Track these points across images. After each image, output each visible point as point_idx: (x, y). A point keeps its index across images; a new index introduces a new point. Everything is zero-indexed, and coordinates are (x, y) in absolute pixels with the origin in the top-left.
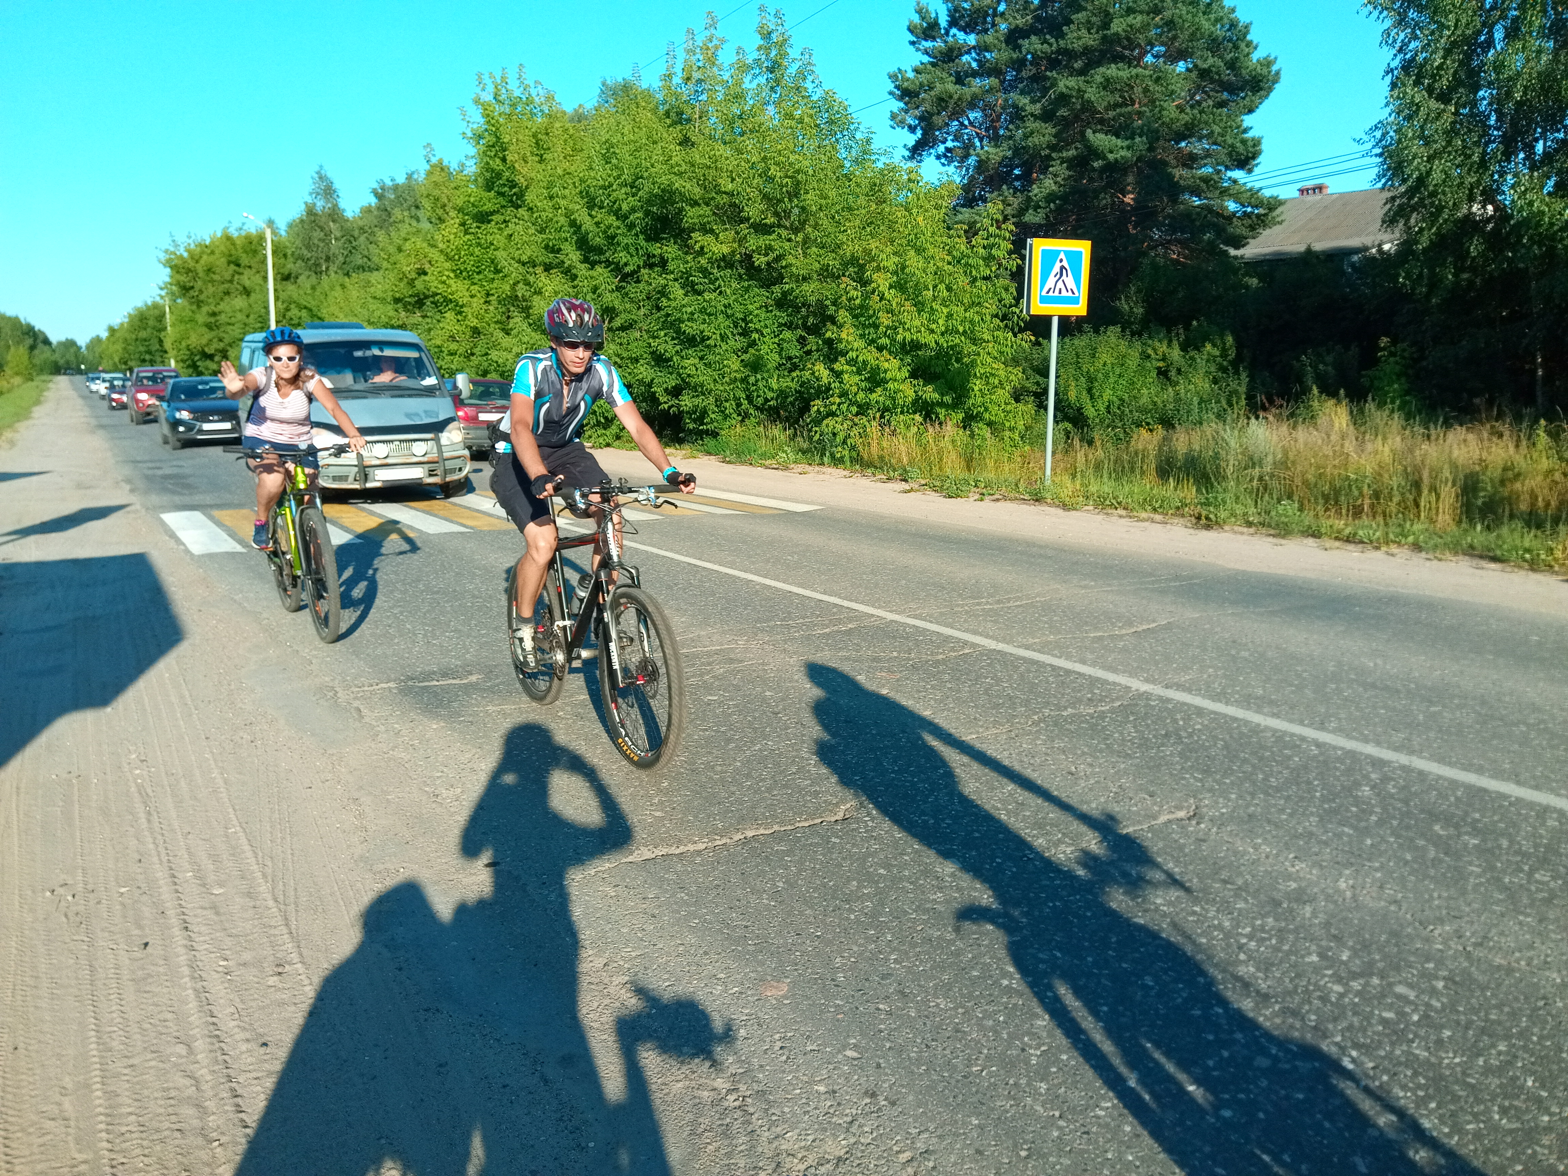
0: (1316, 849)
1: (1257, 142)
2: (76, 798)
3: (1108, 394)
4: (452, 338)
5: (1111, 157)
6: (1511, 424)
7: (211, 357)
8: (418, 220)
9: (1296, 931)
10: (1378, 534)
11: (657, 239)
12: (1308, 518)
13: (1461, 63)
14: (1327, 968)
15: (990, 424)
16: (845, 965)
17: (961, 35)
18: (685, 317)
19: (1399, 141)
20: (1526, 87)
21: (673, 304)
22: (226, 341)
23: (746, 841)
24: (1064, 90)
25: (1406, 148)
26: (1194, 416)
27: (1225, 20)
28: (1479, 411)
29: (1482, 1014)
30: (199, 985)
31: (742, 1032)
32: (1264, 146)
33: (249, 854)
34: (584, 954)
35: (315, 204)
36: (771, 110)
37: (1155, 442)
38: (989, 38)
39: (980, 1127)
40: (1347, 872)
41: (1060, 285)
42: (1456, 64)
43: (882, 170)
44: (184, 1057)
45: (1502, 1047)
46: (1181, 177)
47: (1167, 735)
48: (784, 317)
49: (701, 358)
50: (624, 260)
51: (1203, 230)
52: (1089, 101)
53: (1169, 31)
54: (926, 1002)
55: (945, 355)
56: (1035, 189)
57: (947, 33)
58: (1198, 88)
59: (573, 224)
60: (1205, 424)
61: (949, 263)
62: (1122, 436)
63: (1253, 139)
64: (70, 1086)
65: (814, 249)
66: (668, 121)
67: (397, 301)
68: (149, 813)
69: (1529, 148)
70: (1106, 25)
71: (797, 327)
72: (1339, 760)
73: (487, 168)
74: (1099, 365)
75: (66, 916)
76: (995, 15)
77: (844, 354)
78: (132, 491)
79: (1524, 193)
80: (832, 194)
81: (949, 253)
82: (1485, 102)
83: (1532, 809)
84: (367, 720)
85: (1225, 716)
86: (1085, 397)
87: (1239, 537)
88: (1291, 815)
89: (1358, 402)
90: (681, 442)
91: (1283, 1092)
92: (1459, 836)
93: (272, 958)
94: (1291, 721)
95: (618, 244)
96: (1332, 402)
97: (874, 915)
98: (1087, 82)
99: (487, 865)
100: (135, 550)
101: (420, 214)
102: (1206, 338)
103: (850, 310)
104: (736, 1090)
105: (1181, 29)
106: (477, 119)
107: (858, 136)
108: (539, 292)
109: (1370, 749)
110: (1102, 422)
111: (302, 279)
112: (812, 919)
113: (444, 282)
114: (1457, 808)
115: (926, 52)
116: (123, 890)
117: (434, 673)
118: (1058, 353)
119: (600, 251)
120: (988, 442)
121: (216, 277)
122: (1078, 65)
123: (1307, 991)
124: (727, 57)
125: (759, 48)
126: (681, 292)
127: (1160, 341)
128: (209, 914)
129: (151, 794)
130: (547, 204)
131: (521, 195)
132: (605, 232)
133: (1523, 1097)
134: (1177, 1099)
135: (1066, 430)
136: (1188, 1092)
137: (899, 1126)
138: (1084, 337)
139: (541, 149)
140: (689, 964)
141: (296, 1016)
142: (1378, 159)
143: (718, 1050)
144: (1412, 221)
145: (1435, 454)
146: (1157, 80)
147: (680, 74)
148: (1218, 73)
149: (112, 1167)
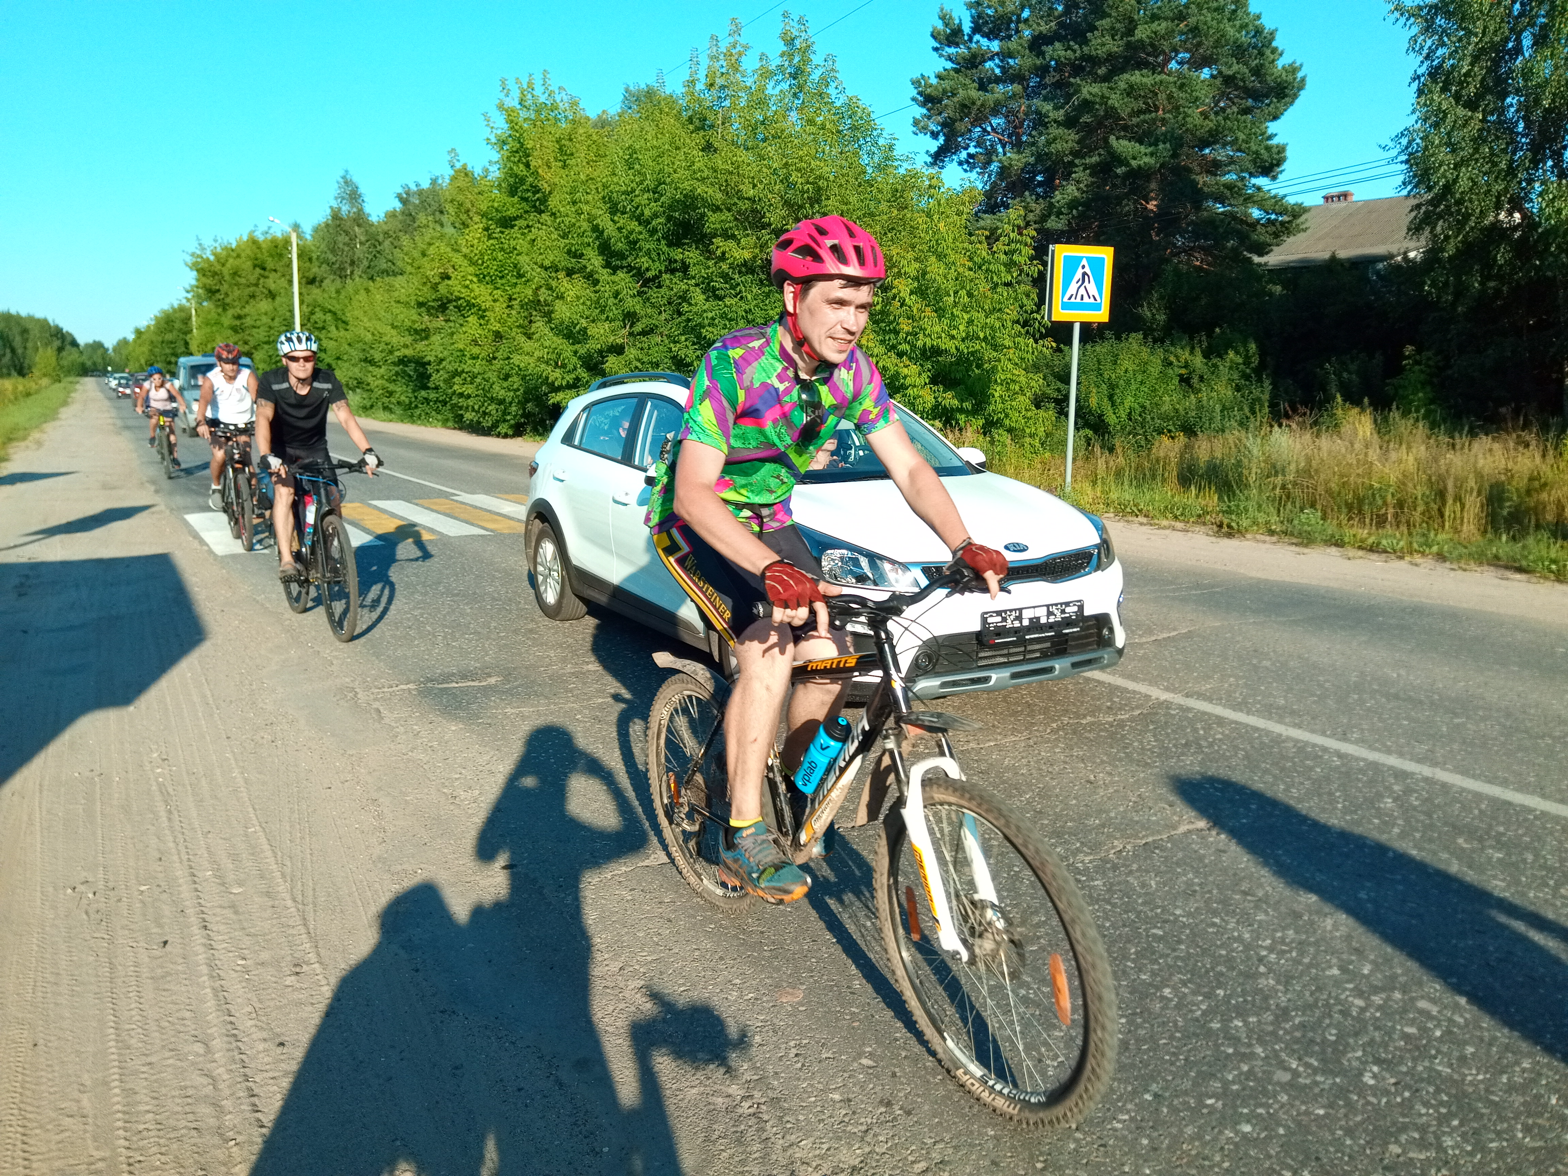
0: (1337, 861)
1: (1281, 149)
2: (98, 796)
3: (1129, 402)
4: (475, 342)
5: (1134, 163)
6: (1537, 434)
8: (442, 225)
9: (1316, 944)
10: (1402, 543)
11: (679, 244)
12: (1331, 527)
13: (1489, 70)
14: (1349, 981)
15: (1010, 430)
16: (860, 972)
17: (984, 42)
18: (706, 322)
19: (1426, 148)
20: (1554, 95)
21: (695, 309)
22: (252, 344)
24: (1088, 97)
25: (1432, 155)
26: (1217, 424)
27: (1251, 27)
28: (1505, 420)
30: (217, 984)
31: (758, 1039)
32: (1289, 153)
33: (269, 854)
34: (598, 957)
35: (340, 209)
36: (794, 116)
37: (1177, 450)
38: (1013, 44)
39: (995, 1137)
40: (1369, 884)
41: (1082, 291)
42: (1484, 71)
43: (904, 176)
44: (201, 1055)
45: (1526, 1065)
46: (1205, 183)
47: (1187, 745)
50: (646, 265)
51: (1226, 236)
52: (1113, 108)
53: (1194, 37)
55: (965, 361)
56: (1058, 196)
57: (971, 39)
58: (1223, 95)
59: (596, 229)
60: (1227, 431)
61: (970, 269)
62: (1143, 443)
63: (1278, 146)
64: (88, 1083)
66: (691, 127)
67: (420, 305)
68: (170, 812)
69: (1558, 156)
70: (1130, 32)
72: (1361, 771)
73: (511, 173)
74: (1120, 371)
75: (87, 913)
76: (1019, 21)
78: (157, 492)
79: (1552, 201)
80: (854, 199)
81: (971, 259)
82: (1512, 110)
83: (1558, 823)
84: (387, 721)
85: (1246, 726)
86: (1106, 404)
87: (1260, 545)
88: (1312, 827)
89: (1383, 410)
91: (1303, 1107)
92: (1483, 849)
93: (289, 958)
94: (1313, 731)
95: (640, 249)
96: (1356, 410)
98: (1111, 89)
99: (504, 868)
100: (166, 551)
101: (445, 219)
102: (1228, 345)
104: (751, 1097)
105: (1206, 36)
106: (501, 124)
107: (881, 142)
108: (561, 297)
109: (1393, 761)
110: (1123, 428)
111: (326, 282)
112: (827, 926)
113: (467, 287)
114: (1482, 821)
115: (949, 58)
116: (143, 888)
117: (453, 675)
118: (1079, 359)
119: (621, 256)
120: (1008, 449)
121: (243, 281)
122: (1101, 71)
123: (1327, 1005)
124: (750, 63)
125: (782, 55)
126: (702, 297)
127: (1182, 348)
128: (228, 913)
129: (172, 793)
130: (570, 209)
131: (544, 200)
132: (627, 237)
133: (1546, 1115)
134: (1196, 1112)
135: (1086, 436)
136: (1207, 1106)
137: (914, 1136)
138: (1106, 344)
139: (564, 154)
140: (704, 969)
141: (313, 1016)
142: (1404, 167)
143: (733, 1056)
144: (1439, 229)
145: (1460, 464)
146: (1182, 87)
147: (703, 80)
148: (1243, 80)
149: (130, 1165)
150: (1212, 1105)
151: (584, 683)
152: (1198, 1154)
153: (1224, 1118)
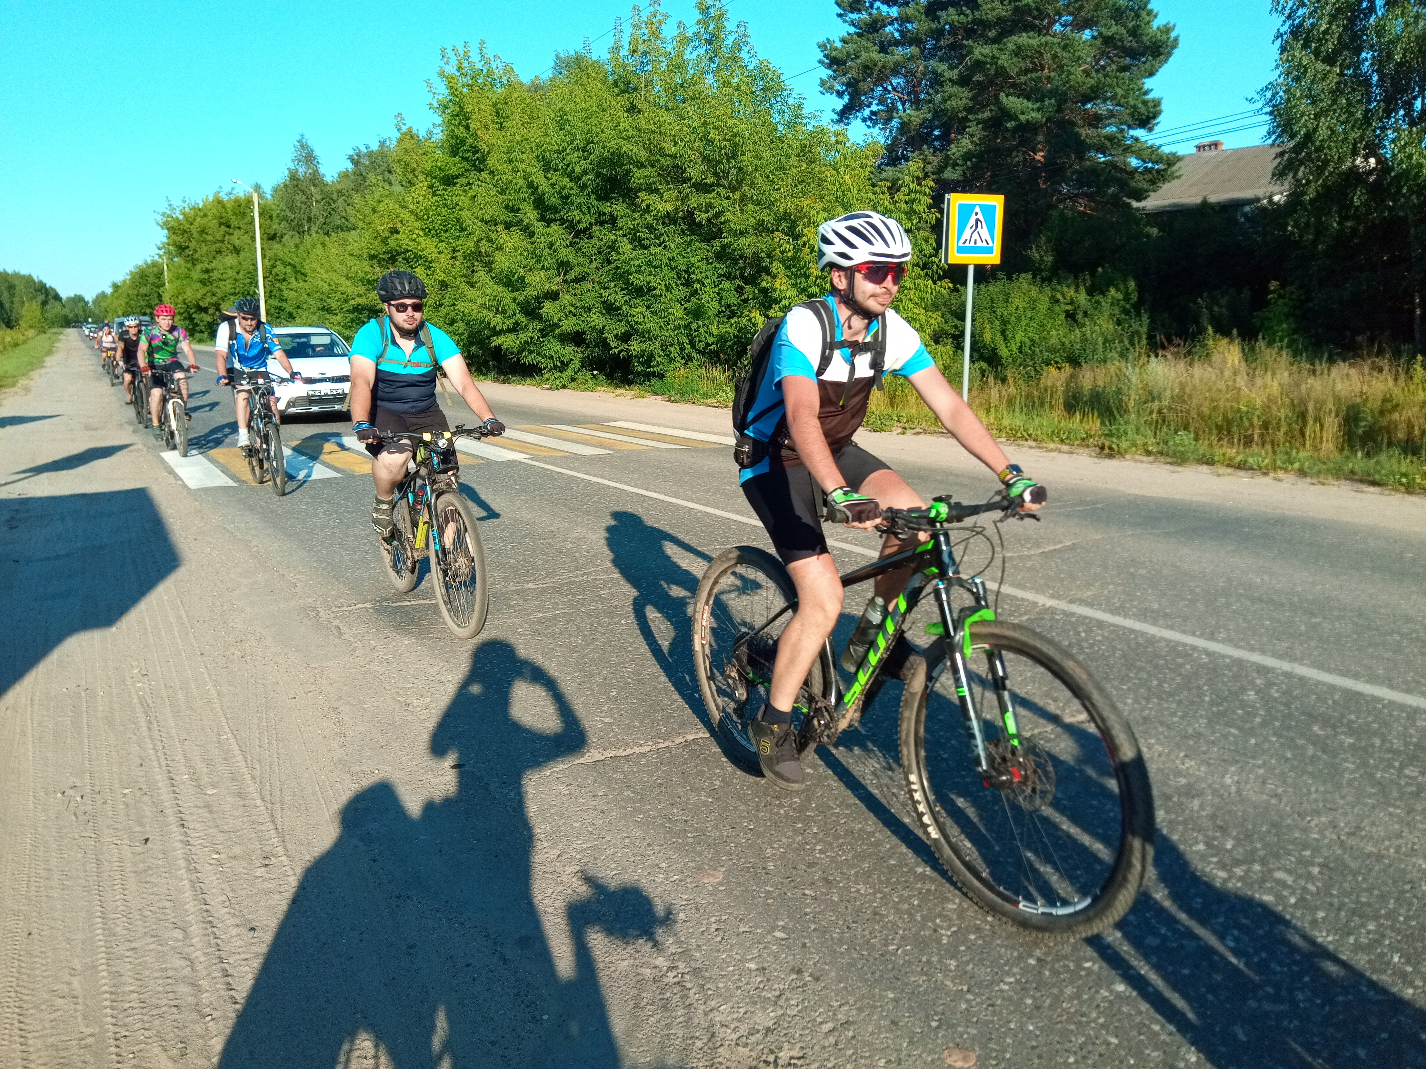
0: (1204, 749)
1: (1157, 103)
2: (84, 709)
3: (1020, 336)
5: (1023, 118)
6: (1390, 360)
7: (205, 310)
8: (391, 184)
9: (1185, 822)
10: (1267, 461)
11: (607, 199)
12: (1203, 448)
13: (1346, 28)
14: (1213, 856)
16: (775, 855)
17: (884, 8)
18: (633, 269)
19: (1288, 101)
20: (1405, 50)
21: (623, 258)
23: (687, 744)
24: (980, 57)
25: (1294, 107)
26: (1099, 356)
28: (1361, 347)
29: (1354, 897)
30: (194, 877)
31: (682, 916)
32: (1164, 107)
33: (240, 758)
34: (539, 846)
35: (297, 170)
36: (710, 79)
37: (1063, 379)
38: (910, 10)
39: (896, 1000)
40: (1233, 769)
41: (976, 236)
42: (1341, 29)
43: (812, 132)
44: (178, 941)
45: (1371, 927)
46: (1087, 136)
48: (723, 268)
49: (648, 307)
50: (577, 218)
51: (1107, 183)
52: (1003, 67)
53: (1076, 2)
54: (847, 888)
56: (953, 148)
57: (872, 6)
58: (1103, 54)
59: (531, 185)
60: (1109, 363)
62: (1032, 374)
63: (1153, 100)
64: (78, 967)
65: (750, 206)
66: (616, 90)
67: (372, 257)
68: (150, 722)
69: (1409, 106)
71: (735, 277)
72: (1228, 667)
73: (452, 135)
74: (1012, 309)
75: (75, 814)
77: (777, 302)
78: (135, 432)
79: (1404, 147)
80: (766, 155)
82: (1367, 64)
83: (1403, 711)
84: (346, 636)
85: (1123, 628)
86: (999, 339)
87: (1139, 465)
88: (1182, 718)
89: (1250, 340)
90: (630, 383)
91: (1171, 968)
92: (1335, 736)
93: (259, 852)
94: (1184, 632)
95: (572, 204)
96: (1225, 341)
97: (802, 809)
98: (1001, 50)
99: (453, 767)
100: (138, 485)
101: (393, 178)
102: (1110, 283)
103: (783, 261)
104: (676, 967)
106: (442, 90)
107: (791, 101)
108: (500, 248)
109: (1256, 658)
110: (1014, 361)
111: (286, 238)
112: (745, 814)
113: (414, 240)
114: (1335, 710)
115: (852, 24)
116: (126, 791)
118: (974, 298)
119: (555, 210)
121: (209, 238)
122: (993, 33)
124: (669, 31)
125: (698, 23)
126: (629, 247)
127: (1068, 286)
128: (204, 812)
129: (152, 705)
130: (507, 168)
131: (483, 160)
132: (560, 193)
133: (1389, 972)
134: (1074, 975)
135: (981, 369)
136: (1085, 969)
137: (822, 999)
138: (998, 283)
139: (500, 117)
140: (634, 855)
141: (281, 903)
142: (1268, 117)
143: (660, 932)
144: (1300, 174)
145: (1319, 388)
146: (1065, 47)
147: (626, 47)
148: (1121, 40)
149: (116, 1039)
150: (1089, 968)
151: (525, 600)
152: (1076, 1012)
153: (1100, 979)
